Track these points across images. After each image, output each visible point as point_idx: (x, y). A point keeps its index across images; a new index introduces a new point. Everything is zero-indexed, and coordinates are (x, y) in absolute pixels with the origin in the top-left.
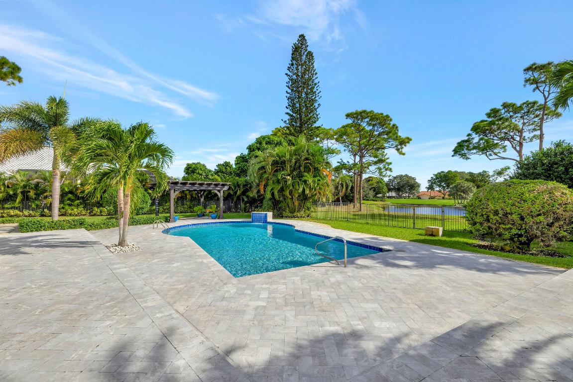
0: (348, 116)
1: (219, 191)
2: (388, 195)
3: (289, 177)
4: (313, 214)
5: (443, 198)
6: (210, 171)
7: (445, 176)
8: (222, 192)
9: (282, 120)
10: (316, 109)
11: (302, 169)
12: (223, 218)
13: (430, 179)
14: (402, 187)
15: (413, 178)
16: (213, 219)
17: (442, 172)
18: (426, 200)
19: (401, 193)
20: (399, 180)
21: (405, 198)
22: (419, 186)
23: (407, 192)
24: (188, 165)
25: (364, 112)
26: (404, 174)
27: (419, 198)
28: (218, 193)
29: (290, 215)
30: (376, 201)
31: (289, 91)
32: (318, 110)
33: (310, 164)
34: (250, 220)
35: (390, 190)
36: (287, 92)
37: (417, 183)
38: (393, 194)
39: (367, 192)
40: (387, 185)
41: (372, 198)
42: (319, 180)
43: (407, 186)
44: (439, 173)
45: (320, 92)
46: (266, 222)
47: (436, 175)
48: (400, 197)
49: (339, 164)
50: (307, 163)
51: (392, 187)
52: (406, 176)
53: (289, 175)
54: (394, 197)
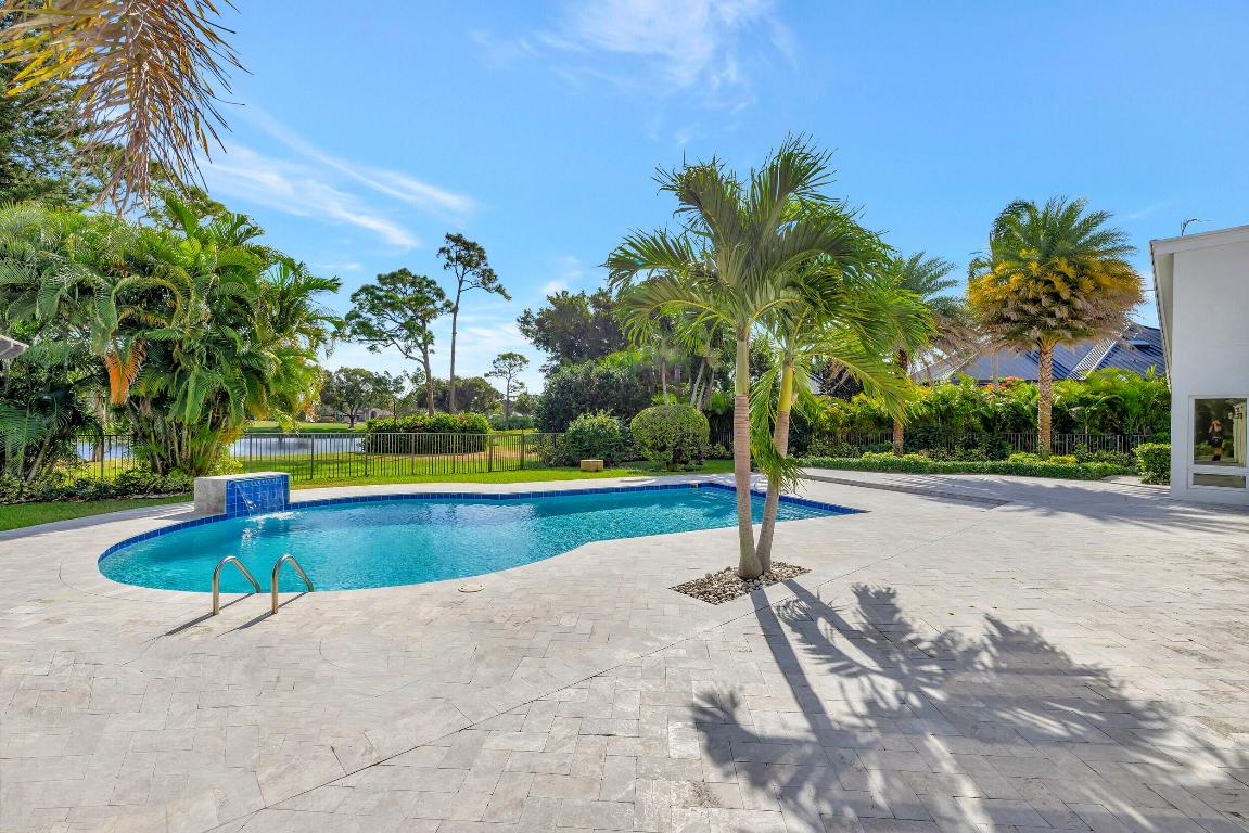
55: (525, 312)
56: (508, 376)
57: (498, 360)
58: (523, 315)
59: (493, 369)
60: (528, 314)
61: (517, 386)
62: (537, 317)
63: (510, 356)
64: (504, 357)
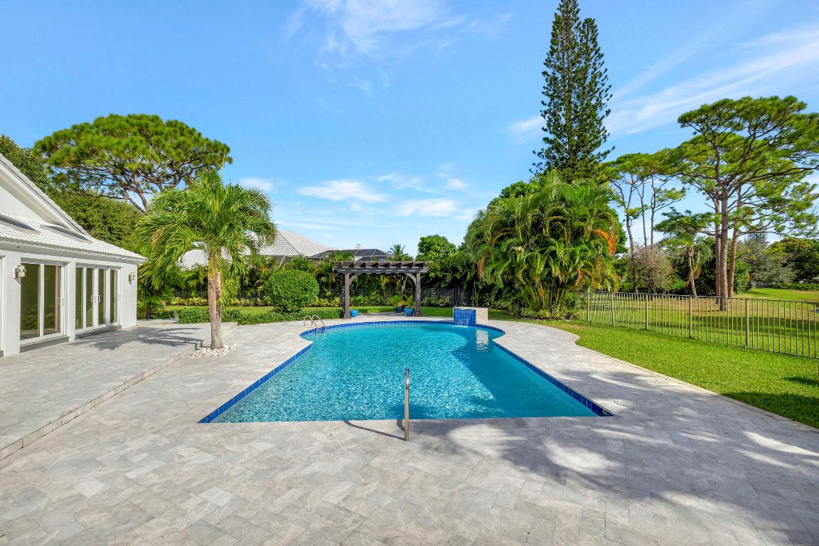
0: (685, 120)
1: (415, 275)
3: (520, 248)
4: (582, 314)
6: (452, 246)
8: (418, 275)
9: (534, 152)
10: (600, 122)
11: (546, 232)
12: (420, 315)
16: (408, 315)
24: (422, 239)
25: (724, 103)
28: (413, 278)
29: (531, 312)
31: (547, 100)
32: (604, 121)
33: (563, 222)
34: (452, 319)
36: (543, 102)
42: (585, 251)
45: (610, 86)
46: (472, 323)
49: (667, 218)
50: (555, 220)
53: (522, 245)
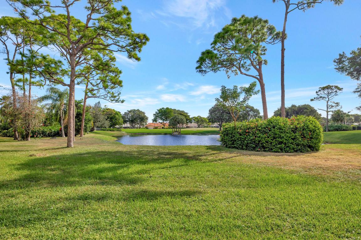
2: (124, 126)
5: (163, 128)
7: (165, 112)
13: (155, 113)
14: (135, 119)
15: (143, 113)
17: (163, 108)
18: (151, 129)
19: (134, 124)
20: (133, 114)
21: (137, 128)
22: (147, 119)
23: (138, 124)
26: (136, 109)
27: (147, 128)
30: (113, 131)
35: (125, 122)
37: (146, 116)
38: (128, 125)
39: (103, 123)
40: (123, 117)
41: (108, 128)
43: (138, 118)
44: (161, 109)
47: (159, 111)
48: (134, 127)
51: (127, 119)
52: (138, 110)
54: (128, 128)
55: (340, 55)
56: (327, 99)
57: (320, 91)
58: (338, 57)
59: (316, 96)
60: (342, 56)
61: (334, 105)
62: (350, 56)
63: (328, 87)
64: (323, 89)
